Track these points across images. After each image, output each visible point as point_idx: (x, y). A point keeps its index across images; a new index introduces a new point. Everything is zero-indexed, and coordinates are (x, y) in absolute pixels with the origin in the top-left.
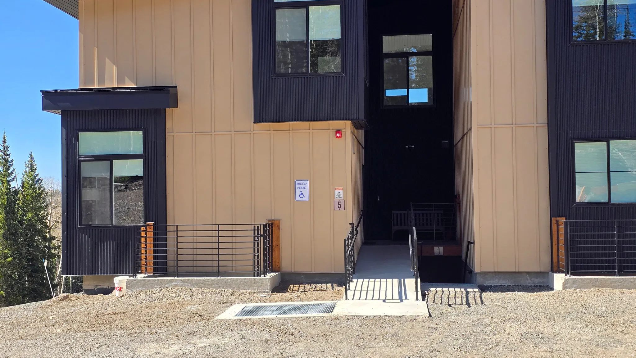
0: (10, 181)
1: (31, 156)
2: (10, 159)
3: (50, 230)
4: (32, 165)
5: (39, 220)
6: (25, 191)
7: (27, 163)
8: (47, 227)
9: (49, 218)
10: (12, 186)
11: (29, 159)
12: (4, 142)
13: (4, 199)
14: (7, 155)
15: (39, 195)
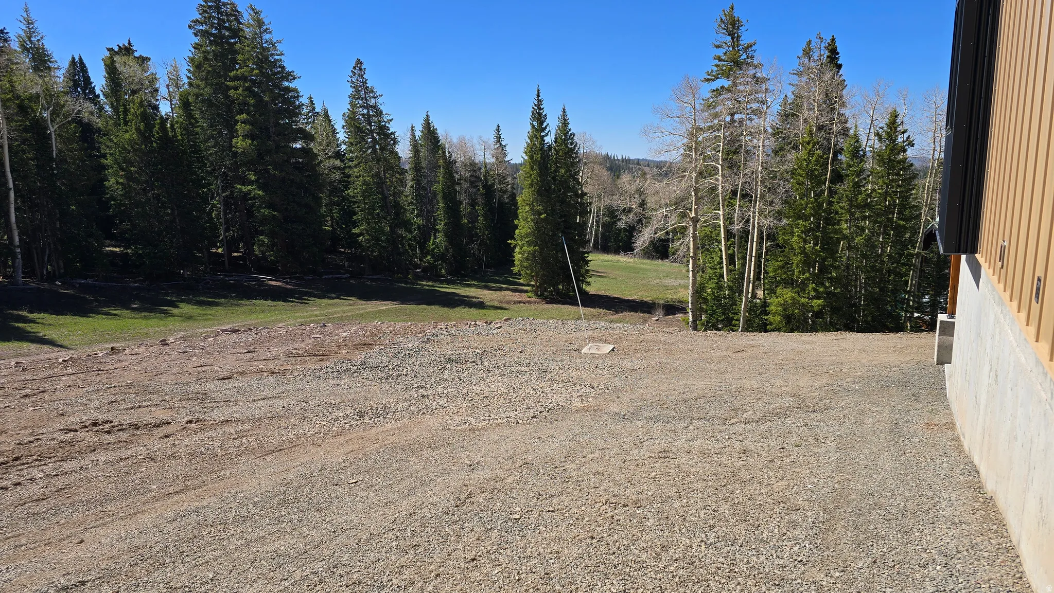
0: (544, 136)
1: (564, 110)
2: (544, 114)
3: (582, 186)
4: (565, 120)
5: (571, 175)
6: (557, 146)
7: (560, 117)
8: (579, 183)
9: (581, 174)
10: (546, 142)
11: (562, 113)
12: (538, 96)
13: (538, 154)
14: (540, 109)
15: (572, 150)
